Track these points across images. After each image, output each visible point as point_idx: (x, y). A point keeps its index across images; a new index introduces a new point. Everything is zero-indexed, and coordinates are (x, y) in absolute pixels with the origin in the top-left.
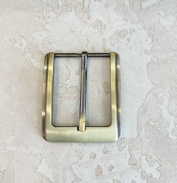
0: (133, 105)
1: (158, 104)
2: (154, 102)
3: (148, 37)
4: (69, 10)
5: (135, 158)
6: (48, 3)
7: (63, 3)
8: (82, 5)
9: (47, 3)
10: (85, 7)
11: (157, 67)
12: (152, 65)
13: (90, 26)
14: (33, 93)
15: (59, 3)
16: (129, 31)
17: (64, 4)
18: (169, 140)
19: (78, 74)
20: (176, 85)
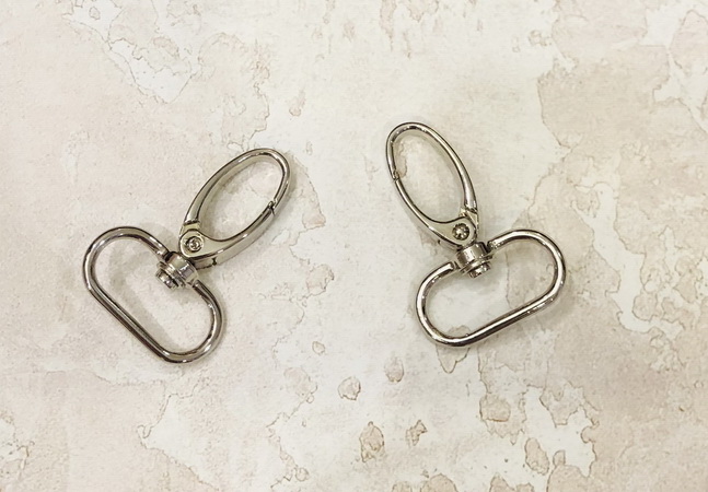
1: (579, 212)
2: (567, 205)
5: (501, 397)
11: (574, 87)
12: (556, 82)
18: (622, 336)
19: (295, 113)
20: (642, 146)
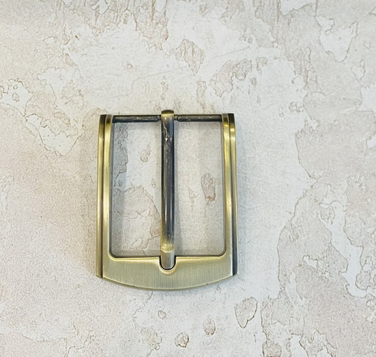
0: (268, 225)
1: (323, 221)
2: (315, 216)
3: (297, 75)
4: (122, 21)
5: (275, 342)
6: (75, 6)
7: (109, 4)
8: (150, 9)
9: (72, 7)
10: (156, 14)
11: (317, 139)
12: (306, 136)
13: (168, 53)
14: (45, 205)
15: (98, 6)
16: (254, 63)
17: (110, 8)
18: (349, 301)
19: (144, 160)
20: (360, 177)
